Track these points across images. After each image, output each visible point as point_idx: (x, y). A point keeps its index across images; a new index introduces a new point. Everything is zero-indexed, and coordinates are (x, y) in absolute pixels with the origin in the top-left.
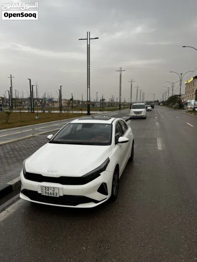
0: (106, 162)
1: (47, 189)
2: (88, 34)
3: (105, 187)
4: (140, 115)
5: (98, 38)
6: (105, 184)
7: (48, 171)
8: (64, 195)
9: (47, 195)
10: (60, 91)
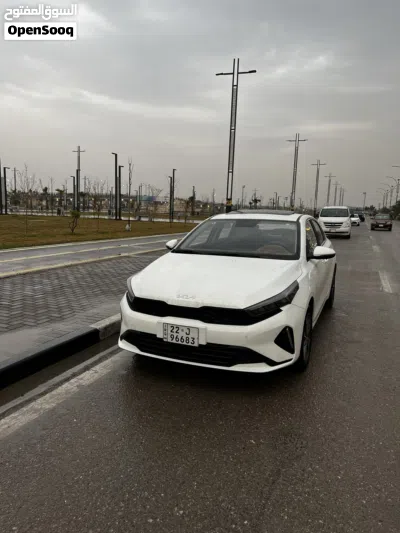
0: (293, 288)
1: (175, 330)
2: (236, 62)
3: (289, 336)
4: (338, 230)
5: (255, 71)
6: (291, 329)
7: (179, 296)
8: (208, 344)
9: (174, 341)
10: (172, 180)
